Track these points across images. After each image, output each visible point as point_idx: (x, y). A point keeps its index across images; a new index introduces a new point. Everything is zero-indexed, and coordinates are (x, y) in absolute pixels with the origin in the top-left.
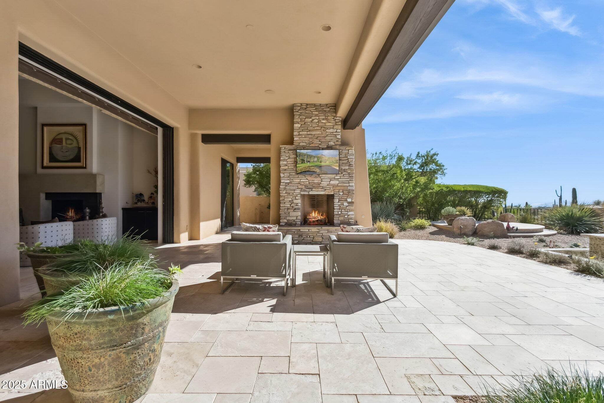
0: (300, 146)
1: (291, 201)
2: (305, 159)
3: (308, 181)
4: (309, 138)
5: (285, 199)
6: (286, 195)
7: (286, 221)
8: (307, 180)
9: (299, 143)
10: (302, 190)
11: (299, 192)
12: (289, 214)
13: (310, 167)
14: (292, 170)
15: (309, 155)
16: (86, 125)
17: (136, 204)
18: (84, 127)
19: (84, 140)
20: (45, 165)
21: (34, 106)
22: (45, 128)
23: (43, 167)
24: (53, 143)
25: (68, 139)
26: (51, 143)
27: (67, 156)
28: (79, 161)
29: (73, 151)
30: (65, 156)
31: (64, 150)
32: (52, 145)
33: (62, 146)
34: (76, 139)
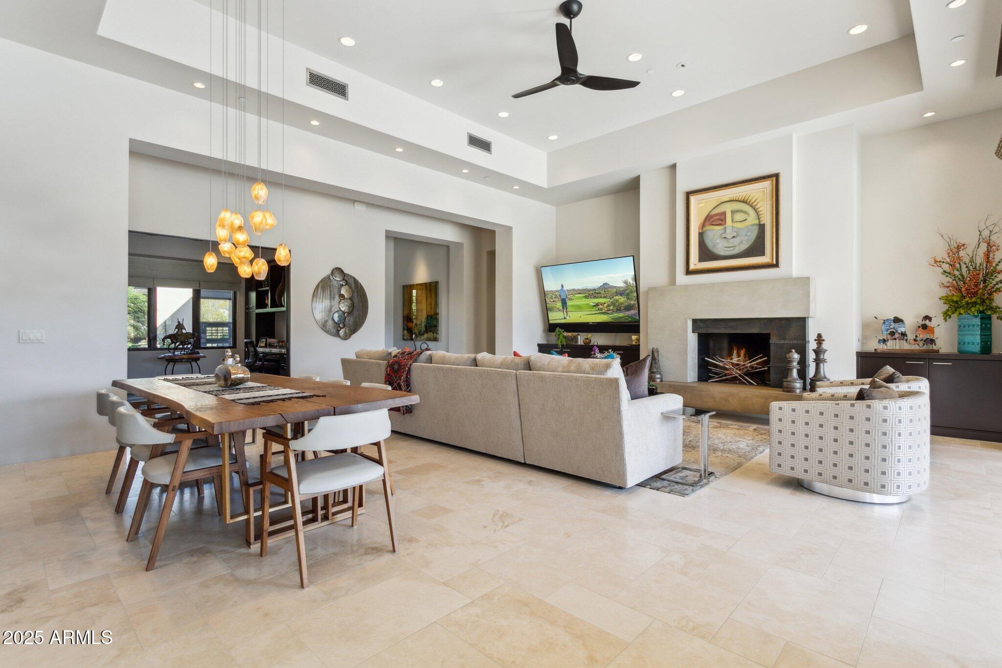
16: (777, 176)
17: (882, 344)
18: (772, 180)
19: (774, 208)
20: (692, 267)
21: (672, 163)
22: (693, 199)
23: (688, 272)
24: (707, 223)
25: (738, 211)
26: (703, 225)
27: (734, 245)
28: (762, 253)
29: (749, 234)
30: (731, 247)
31: (729, 233)
32: (705, 229)
33: (725, 228)
34: (754, 209)
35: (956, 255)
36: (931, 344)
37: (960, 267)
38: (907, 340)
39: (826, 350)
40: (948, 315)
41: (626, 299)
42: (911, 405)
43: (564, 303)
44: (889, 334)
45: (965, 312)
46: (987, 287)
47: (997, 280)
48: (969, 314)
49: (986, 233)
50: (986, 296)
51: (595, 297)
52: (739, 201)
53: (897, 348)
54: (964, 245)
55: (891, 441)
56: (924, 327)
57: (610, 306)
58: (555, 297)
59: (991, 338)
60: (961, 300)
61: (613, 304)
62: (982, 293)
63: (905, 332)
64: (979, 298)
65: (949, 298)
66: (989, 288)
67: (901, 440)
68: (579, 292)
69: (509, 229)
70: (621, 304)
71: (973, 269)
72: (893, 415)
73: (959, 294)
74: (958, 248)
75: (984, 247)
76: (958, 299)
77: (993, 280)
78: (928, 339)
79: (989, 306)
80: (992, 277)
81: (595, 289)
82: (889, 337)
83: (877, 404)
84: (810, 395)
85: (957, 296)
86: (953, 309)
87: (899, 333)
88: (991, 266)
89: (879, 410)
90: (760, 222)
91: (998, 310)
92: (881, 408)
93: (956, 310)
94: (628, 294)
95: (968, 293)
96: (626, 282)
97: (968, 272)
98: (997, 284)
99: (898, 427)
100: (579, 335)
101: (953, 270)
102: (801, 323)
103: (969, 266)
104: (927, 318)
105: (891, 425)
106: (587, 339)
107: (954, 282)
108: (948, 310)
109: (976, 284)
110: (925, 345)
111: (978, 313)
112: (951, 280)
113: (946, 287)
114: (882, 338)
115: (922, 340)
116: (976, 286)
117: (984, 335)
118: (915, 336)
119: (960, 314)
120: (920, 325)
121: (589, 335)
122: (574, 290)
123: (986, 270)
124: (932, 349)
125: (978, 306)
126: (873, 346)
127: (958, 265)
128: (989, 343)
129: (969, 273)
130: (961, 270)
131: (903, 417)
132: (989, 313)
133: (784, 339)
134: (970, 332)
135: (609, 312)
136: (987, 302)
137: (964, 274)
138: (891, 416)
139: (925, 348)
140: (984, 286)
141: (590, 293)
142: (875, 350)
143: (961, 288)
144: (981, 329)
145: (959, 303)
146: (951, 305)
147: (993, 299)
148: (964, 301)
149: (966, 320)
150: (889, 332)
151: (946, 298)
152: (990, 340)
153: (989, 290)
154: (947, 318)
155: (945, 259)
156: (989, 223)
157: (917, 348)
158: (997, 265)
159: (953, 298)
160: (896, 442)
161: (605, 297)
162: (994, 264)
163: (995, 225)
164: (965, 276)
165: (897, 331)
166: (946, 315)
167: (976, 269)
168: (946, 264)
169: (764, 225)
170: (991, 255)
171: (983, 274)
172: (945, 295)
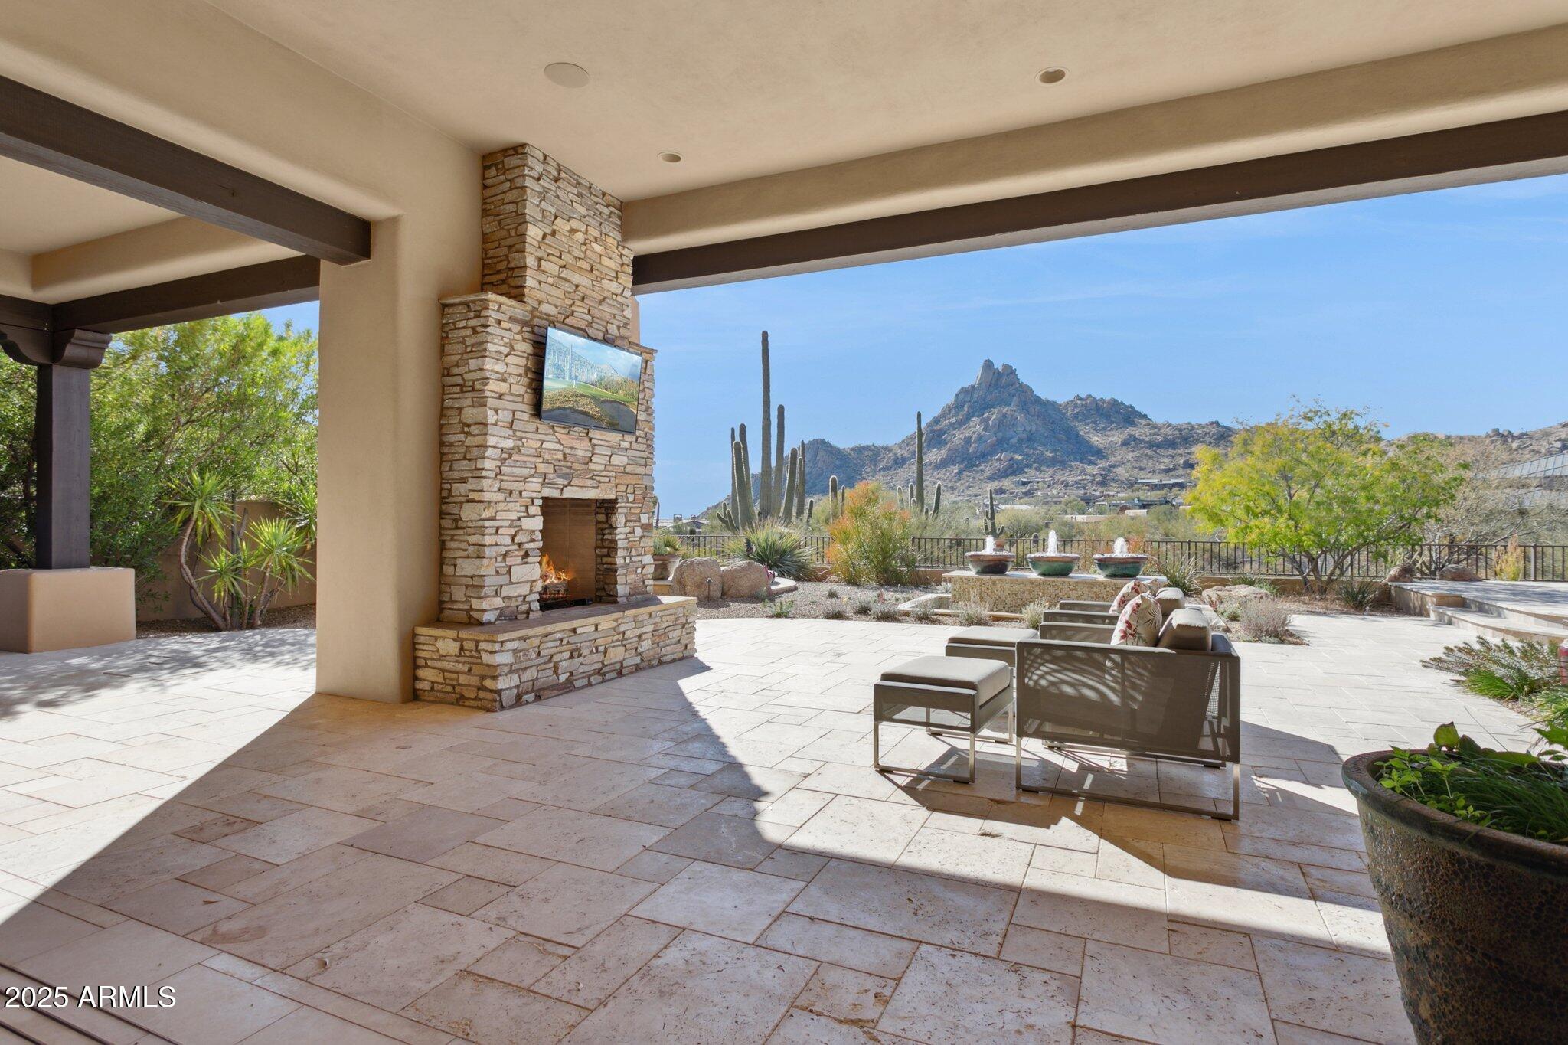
0: (541, 312)
1: (515, 524)
2: (567, 368)
3: (561, 447)
4: (565, 292)
5: (500, 516)
6: (500, 497)
7: (498, 602)
8: (560, 443)
9: (540, 302)
10: (547, 481)
11: (537, 487)
12: (509, 572)
13: (577, 396)
14: (520, 399)
15: (579, 358)
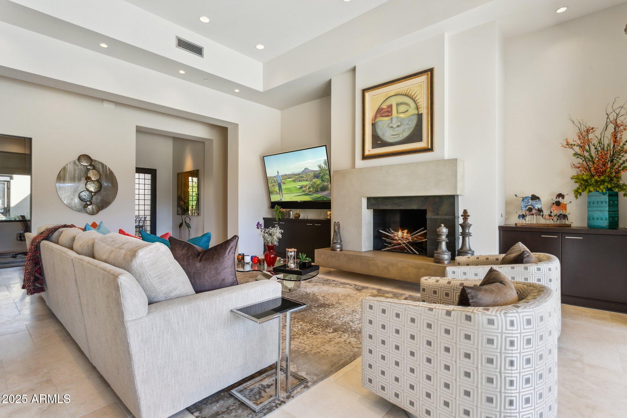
16: (431, 71)
17: (521, 219)
18: (428, 75)
19: (429, 99)
20: (367, 153)
21: (352, 66)
22: (367, 95)
23: (364, 157)
24: (379, 115)
25: (401, 104)
26: (375, 117)
27: (398, 133)
28: (421, 140)
29: (410, 123)
30: (396, 135)
31: (395, 124)
32: (377, 120)
33: (392, 119)
34: (414, 101)
35: (586, 138)
36: (564, 219)
37: (590, 149)
38: (543, 216)
39: (471, 225)
40: (579, 193)
41: (321, 181)
42: (528, 317)
43: (280, 187)
44: (528, 210)
45: (594, 189)
46: (614, 165)
47: (624, 159)
48: (597, 191)
49: (612, 117)
50: (614, 174)
51: (300, 181)
52: (402, 95)
53: (535, 222)
54: (592, 129)
55: (500, 372)
56: (558, 204)
57: (310, 188)
58: (274, 182)
59: (618, 214)
60: (590, 179)
61: (312, 186)
62: (610, 171)
63: (541, 208)
64: (607, 176)
65: (580, 177)
66: (616, 167)
67: (513, 372)
68: (289, 176)
69: (236, 126)
70: (318, 186)
71: (601, 149)
72: (502, 333)
73: (589, 173)
74: (588, 131)
75: (611, 128)
76: (588, 178)
77: (620, 159)
78: (561, 214)
79: (616, 183)
80: (620, 156)
81: (299, 174)
82: (527, 212)
83: (480, 315)
84: (427, 280)
85: (587, 175)
86: (584, 187)
87: (536, 209)
88: (619, 146)
89: (483, 325)
90: (418, 112)
91: (625, 187)
92: (486, 322)
93: (586, 188)
94: (322, 177)
95: (596, 172)
96: (320, 167)
97: (596, 153)
98: (624, 163)
99: (510, 352)
100: (291, 211)
101: (583, 152)
102: (452, 199)
103: (597, 148)
104: (560, 195)
105: (499, 347)
106: (297, 214)
107: (584, 163)
108: (578, 188)
109: (604, 163)
110: (559, 220)
111: (606, 191)
112: (581, 161)
113: (577, 167)
114: (521, 214)
115: (556, 215)
116: (604, 165)
117: (613, 211)
118: (550, 212)
119: (590, 191)
120: (554, 202)
121: (298, 211)
122: (285, 175)
123: (613, 150)
124: (565, 224)
125: (606, 184)
126: (514, 221)
127: (587, 147)
128: (616, 219)
129: (598, 154)
130: (590, 151)
131: (517, 337)
132: (616, 190)
133: (438, 214)
134: (599, 209)
135: (310, 193)
136: (615, 179)
137: (593, 154)
138: (499, 335)
139: (558, 222)
140: (612, 165)
141: (297, 177)
142: (516, 224)
143: (591, 168)
144: (609, 206)
145: (589, 181)
146: (581, 184)
147: (620, 177)
148: (593, 180)
149: (595, 197)
150: (527, 208)
151: (577, 177)
152: (617, 215)
153: (616, 169)
154: (578, 195)
155: (576, 141)
156: (615, 107)
157: (552, 222)
158: (624, 144)
159: (583, 177)
160: (507, 375)
161: (307, 180)
162: (621, 144)
163: (622, 107)
164: (594, 157)
165: (534, 207)
166: (577, 193)
167: (604, 150)
168: (577, 146)
169: (422, 114)
170: (619, 135)
171: (610, 154)
172: (576, 175)
